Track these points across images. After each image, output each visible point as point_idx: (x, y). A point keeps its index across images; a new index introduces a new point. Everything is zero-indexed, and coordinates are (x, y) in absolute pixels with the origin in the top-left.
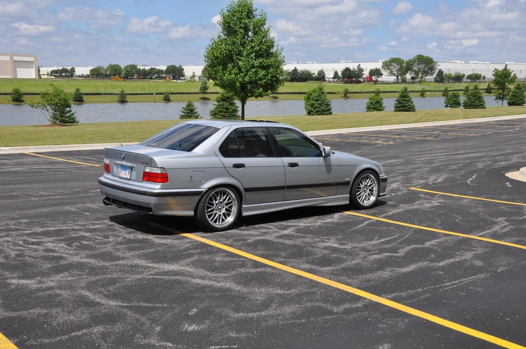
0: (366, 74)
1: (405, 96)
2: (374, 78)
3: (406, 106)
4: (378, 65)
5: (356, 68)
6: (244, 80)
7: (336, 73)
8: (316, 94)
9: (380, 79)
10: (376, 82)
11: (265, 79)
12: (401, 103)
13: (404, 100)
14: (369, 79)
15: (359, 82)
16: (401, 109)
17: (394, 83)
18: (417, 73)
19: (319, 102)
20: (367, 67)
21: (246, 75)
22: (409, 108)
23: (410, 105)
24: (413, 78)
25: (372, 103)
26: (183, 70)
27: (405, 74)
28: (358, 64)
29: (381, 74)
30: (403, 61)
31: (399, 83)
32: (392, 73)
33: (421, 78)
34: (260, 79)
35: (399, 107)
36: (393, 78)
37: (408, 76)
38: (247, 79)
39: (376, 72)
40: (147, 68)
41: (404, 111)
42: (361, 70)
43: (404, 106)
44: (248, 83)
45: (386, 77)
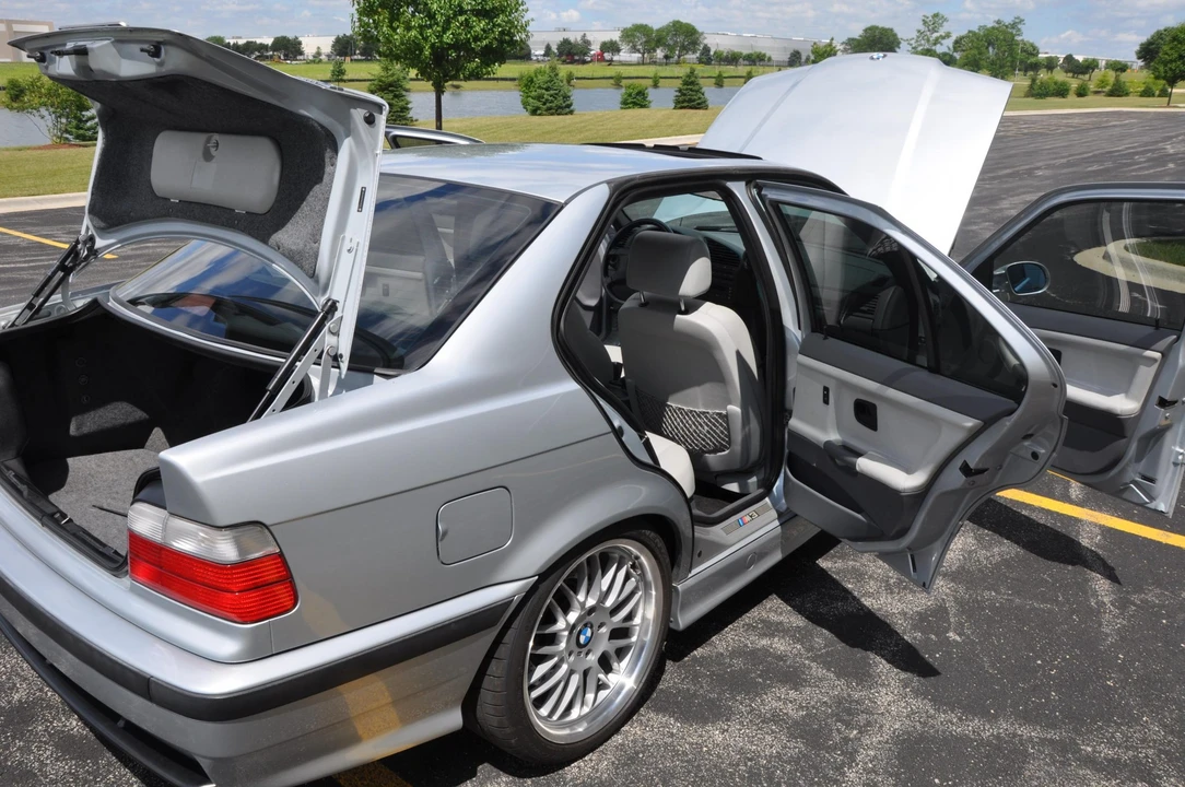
0: (595, 49)
1: (692, 83)
2: (607, 56)
3: (694, 101)
4: (616, 36)
5: (579, 39)
6: (441, 42)
7: (548, 48)
8: (546, 78)
9: (616, 58)
10: (611, 62)
11: (486, 38)
12: (685, 95)
13: (691, 90)
14: (599, 57)
15: (584, 62)
16: (685, 104)
17: (638, 64)
18: (671, 49)
19: (552, 92)
20: (597, 39)
21: (445, 30)
22: (699, 104)
23: (700, 98)
24: (666, 57)
25: (630, 95)
26: (300, 43)
27: (655, 51)
28: (582, 34)
29: (618, 50)
30: (651, 29)
31: (646, 64)
32: (634, 49)
33: (679, 57)
34: (476, 39)
35: (683, 102)
36: (636, 57)
37: (660, 53)
38: (448, 38)
39: (611, 47)
40: (241, 42)
41: (691, 108)
42: (587, 43)
43: (690, 101)
44: (451, 46)
45: (625, 55)
